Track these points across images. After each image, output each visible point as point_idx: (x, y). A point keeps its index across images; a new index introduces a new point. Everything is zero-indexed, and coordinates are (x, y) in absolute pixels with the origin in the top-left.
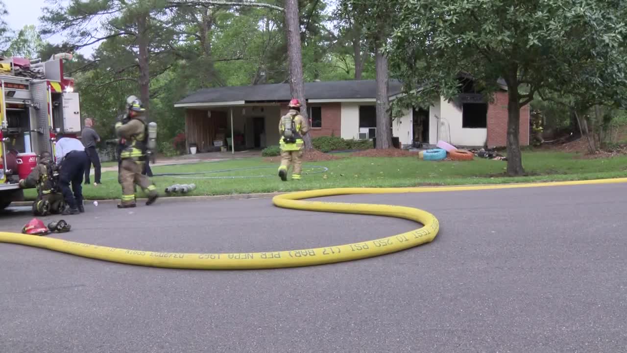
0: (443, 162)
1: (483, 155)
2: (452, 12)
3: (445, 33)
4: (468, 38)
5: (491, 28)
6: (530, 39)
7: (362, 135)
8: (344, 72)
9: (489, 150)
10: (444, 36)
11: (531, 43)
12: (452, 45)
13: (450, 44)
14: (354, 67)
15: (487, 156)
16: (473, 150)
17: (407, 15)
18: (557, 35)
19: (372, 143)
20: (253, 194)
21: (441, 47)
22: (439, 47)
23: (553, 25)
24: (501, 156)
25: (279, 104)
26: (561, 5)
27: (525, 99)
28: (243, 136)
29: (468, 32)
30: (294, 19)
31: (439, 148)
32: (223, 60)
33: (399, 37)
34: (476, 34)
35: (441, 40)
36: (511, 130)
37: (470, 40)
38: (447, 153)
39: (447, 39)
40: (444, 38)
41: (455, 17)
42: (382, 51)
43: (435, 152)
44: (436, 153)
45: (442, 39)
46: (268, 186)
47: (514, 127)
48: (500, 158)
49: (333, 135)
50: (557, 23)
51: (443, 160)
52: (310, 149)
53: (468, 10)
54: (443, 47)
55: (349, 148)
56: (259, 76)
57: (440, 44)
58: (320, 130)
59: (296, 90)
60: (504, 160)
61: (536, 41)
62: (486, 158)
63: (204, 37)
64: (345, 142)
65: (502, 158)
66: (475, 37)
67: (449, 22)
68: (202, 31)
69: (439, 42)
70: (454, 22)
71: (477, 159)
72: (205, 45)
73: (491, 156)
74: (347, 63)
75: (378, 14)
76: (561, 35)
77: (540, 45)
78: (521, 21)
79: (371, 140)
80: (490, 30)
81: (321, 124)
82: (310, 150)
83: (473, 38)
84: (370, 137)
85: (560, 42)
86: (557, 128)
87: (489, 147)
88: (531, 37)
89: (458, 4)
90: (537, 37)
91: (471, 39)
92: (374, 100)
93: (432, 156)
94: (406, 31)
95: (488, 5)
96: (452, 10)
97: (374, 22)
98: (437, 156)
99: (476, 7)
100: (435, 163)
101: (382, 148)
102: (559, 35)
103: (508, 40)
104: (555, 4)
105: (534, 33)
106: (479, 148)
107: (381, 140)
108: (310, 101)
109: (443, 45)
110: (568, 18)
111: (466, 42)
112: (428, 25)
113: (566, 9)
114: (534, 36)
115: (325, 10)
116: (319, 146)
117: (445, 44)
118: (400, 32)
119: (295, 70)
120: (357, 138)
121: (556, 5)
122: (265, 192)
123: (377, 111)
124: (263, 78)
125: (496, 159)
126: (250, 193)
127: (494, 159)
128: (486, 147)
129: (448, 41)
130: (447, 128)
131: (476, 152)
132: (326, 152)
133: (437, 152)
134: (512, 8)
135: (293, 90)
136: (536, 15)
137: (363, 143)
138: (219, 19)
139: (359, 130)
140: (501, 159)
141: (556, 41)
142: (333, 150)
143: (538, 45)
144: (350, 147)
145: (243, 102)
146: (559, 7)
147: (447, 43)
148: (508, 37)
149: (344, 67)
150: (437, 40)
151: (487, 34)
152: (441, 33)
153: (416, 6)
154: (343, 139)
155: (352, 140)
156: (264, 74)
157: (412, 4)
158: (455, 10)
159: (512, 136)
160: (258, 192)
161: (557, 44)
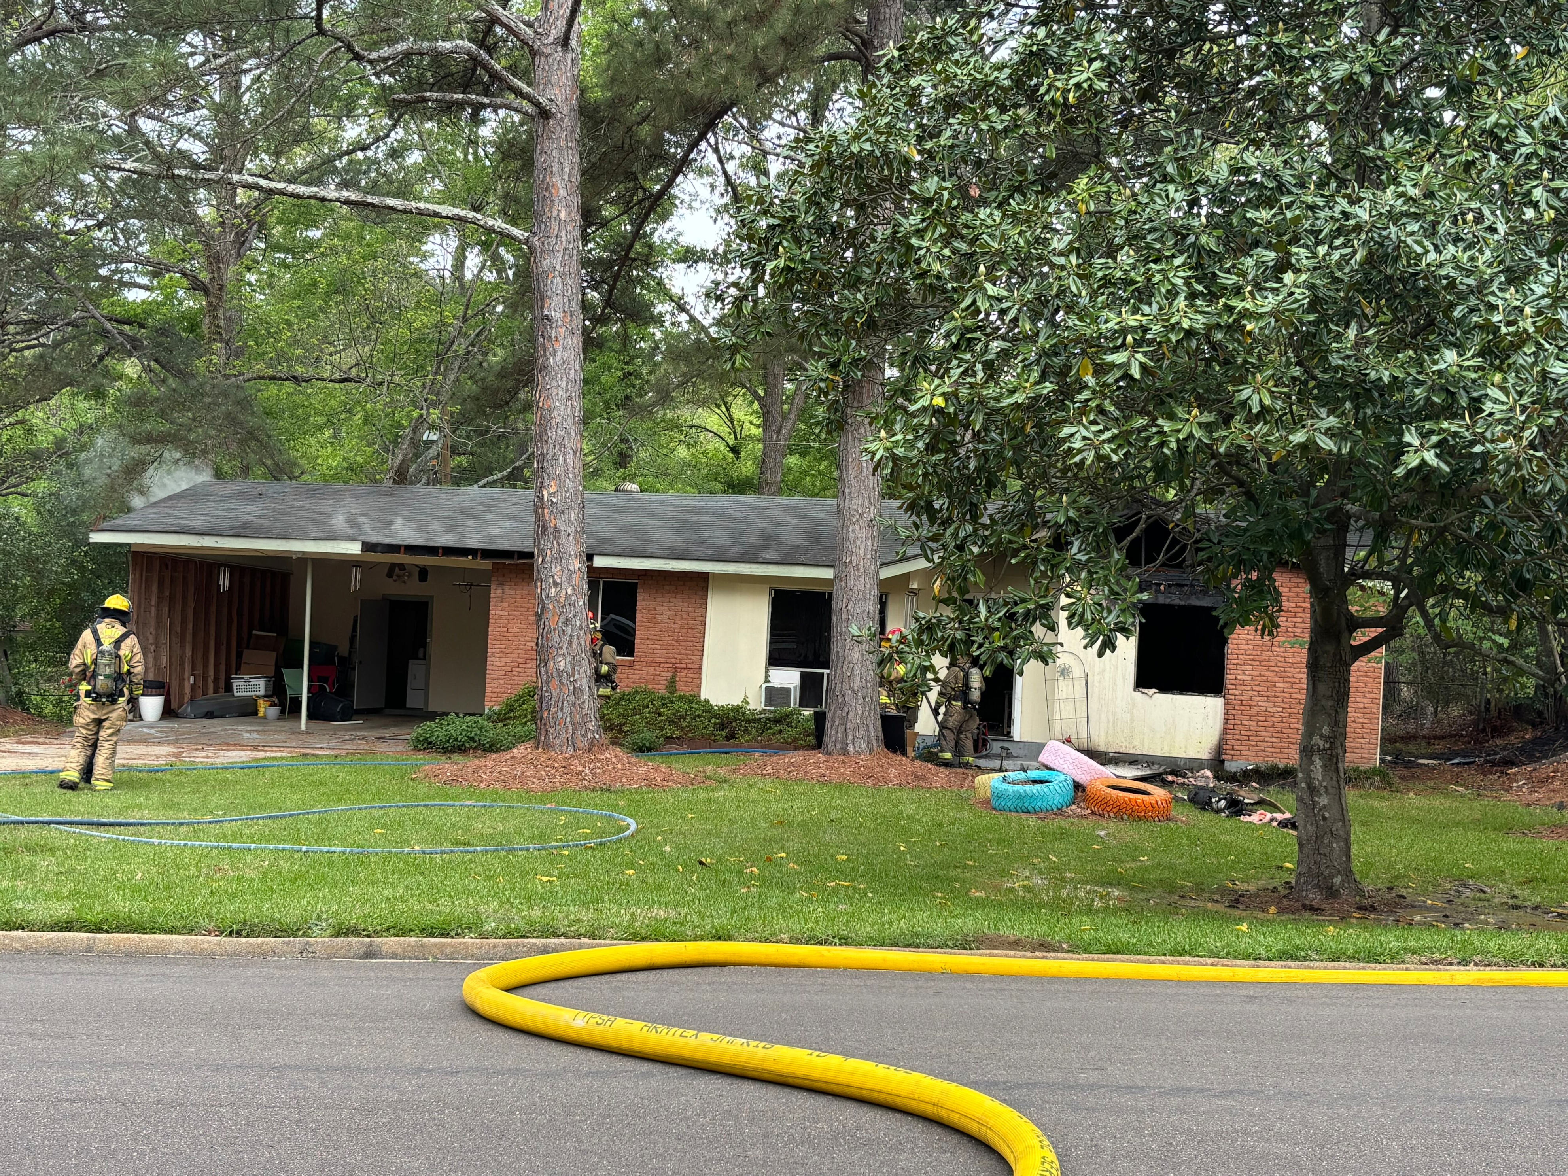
0: (1059, 822)
1: (1209, 803)
2: (1129, 338)
3: (1101, 411)
4: (1179, 431)
5: (1267, 401)
6: (1410, 445)
7: (774, 695)
8: (722, 447)
9: (1232, 778)
10: (1094, 423)
11: (1412, 461)
12: (1121, 453)
13: (1115, 451)
14: (757, 432)
15: (1223, 803)
16: (1173, 773)
17: (969, 330)
18: (1511, 442)
19: (812, 725)
20: (389, 942)
21: (1083, 460)
22: (1077, 459)
23: (1496, 401)
24: (1274, 807)
25: (486, 564)
26: (1531, 330)
27: (1374, 632)
28: (346, 663)
29: (1180, 412)
30: (563, 275)
31: (1049, 768)
32: (287, 379)
33: (938, 412)
34: (1207, 417)
35: (1084, 438)
36: (1317, 740)
37: (1185, 439)
38: (1078, 786)
39: (1107, 435)
40: (1095, 428)
41: (1139, 356)
42: (874, 454)
43: (1035, 782)
44: (1038, 786)
45: (1085, 433)
46: (444, 908)
47: (1326, 730)
48: (1269, 816)
49: (672, 685)
50: (1514, 395)
51: (1060, 812)
52: (592, 742)
53: (1190, 333)
54: (1088, 462)
55: (728, 738)
56: (419, 446)
57: (1080, 451)
58: (631, 665)
59: (557, 530)
60: (1283, 824)
61: (1430, 457)
62: (1218, 811)
63: (221, 287)
64: (716, 716)
65: (1279, 816)
66: (1208, 427)
67: (1118, 374)
68: (215, 260)
69: (1078, 444)
70: (1136, 372)
71: (1185, 815)
72: (220, 313)
73: (1236, 807)
74: (735, 416)
75: (870, 316)
76: (1525, 443)
77: (1446, 468)
78: (1380, 379)
79: (807, 712)
80: (1262, 406)
81: (633, 644)
82: (593, 747)
83: (1198, 433)
84: (804, 702)
85: (1519, 468)
86: (1488, 702)
87: (1232, 766)
88: (1411, 438)
89: (1155, 307)
90: (1434, 439)
91: (1191, 436)
92: (827, 574)
93: (1021, 797)
94: (964, 392)
95: (1261, 324)
96: (1134, 329)
97: (854, 343)
98: (1043, 797)
99: (1218, 326)
100: (1032, 821)
101: (845, 752)
102: (1518, 438)
103: (1327, 444)
104: (1509, 324)
105: (1427, 426)
106: (1194, 765)
107: (844, 721)
108: (599, 562)
109: (1090, 456)
110: (1555, 381)
111: (1174, 445)
112: (1043, 378)
113: (1547, 346)
114: (1424, 435)
115: (668, 225)
116: (621, 725)
117: (1097, 448)
118: (943, 394)
119: (555, 458)
120: (757, 703)
121: (1512, 329)
122: (432, 935)
123: (834, 618)
124: (432, 452)
125: (1254, 818)
126: (378, 934)
127: (1247, 819)
128: (1217, 763)
129: (1110, 441)
130: (1080, 691)
131: (1181, 780)
132: (643, 749)
133: (1042, 782)
134: (1352, 333)
135: (545, 528)
136: (1435, 363)
137: (777, 721)
138: (280, 221)
139: (767, 676)
140: (1272, 820)
141: (1506, 459)
142: (669, 739)
143: (1438, 468)
144: (731, 736)
145: (354, 548)
146: (1523, 338)
147: (1107, 448)
148: (1329, 432)
149: (724, 430)
150: (1072, 435)
151: (1252, 420)
152: (1083, 411)
153: (1005, 305)
154: (707, 701)
155: (737, 709)
156: (433, 437)
157: (990, 297)
158: (1145, 330)
159: (1318, 761)
160: (406, 933)
161: (1506, 473)
